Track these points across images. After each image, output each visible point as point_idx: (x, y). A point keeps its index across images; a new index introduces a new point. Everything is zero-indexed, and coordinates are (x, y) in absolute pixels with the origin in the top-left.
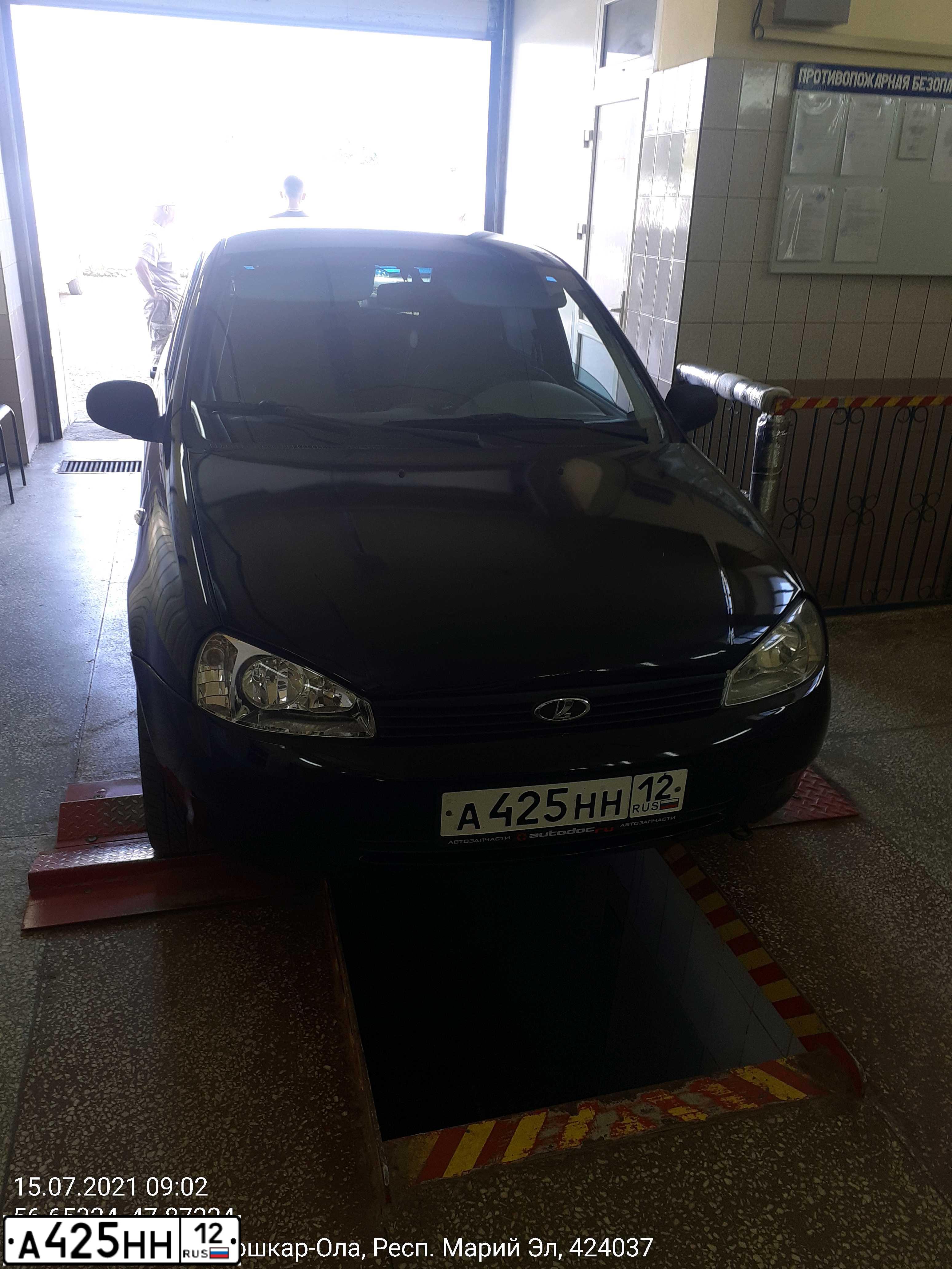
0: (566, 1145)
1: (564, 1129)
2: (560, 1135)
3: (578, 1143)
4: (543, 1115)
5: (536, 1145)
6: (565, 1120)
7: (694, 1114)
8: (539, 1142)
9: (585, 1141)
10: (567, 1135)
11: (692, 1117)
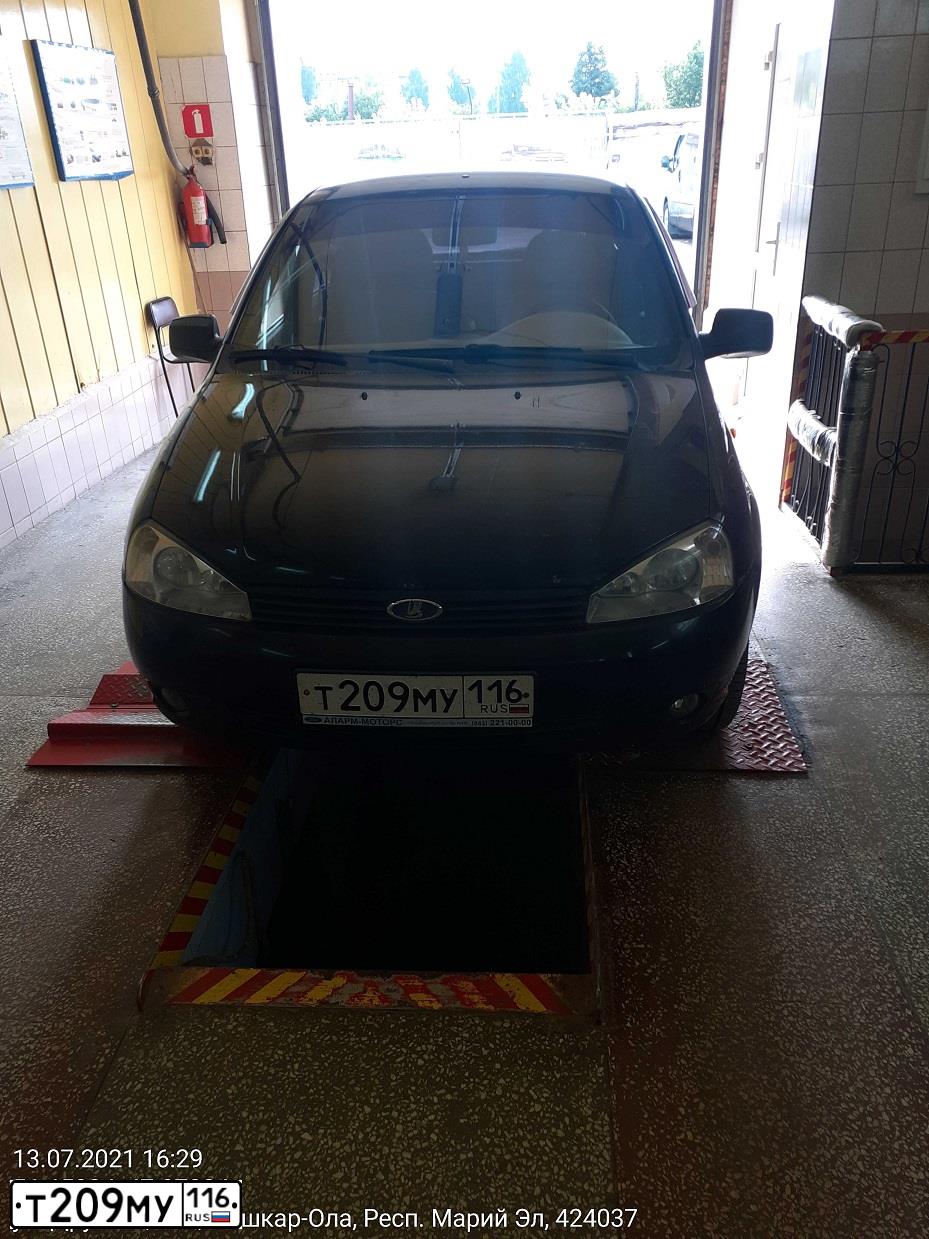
0: (305, 1001)
1: (311, 988)
2: (305, 993)
3: (315, 1002)
4: (302, 974)
5: (280, 996)
6: (317, 982)
7: (431, 1002)
8: (284, 994)
9: (322, 1002)
10: (310, 995)
11: (427, 1004)
